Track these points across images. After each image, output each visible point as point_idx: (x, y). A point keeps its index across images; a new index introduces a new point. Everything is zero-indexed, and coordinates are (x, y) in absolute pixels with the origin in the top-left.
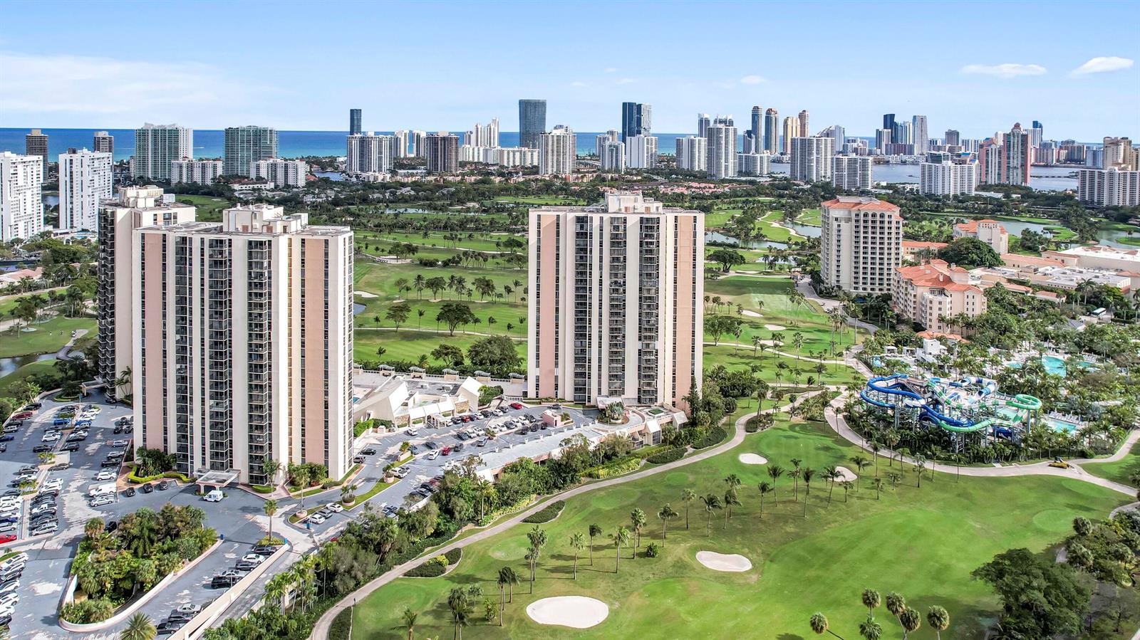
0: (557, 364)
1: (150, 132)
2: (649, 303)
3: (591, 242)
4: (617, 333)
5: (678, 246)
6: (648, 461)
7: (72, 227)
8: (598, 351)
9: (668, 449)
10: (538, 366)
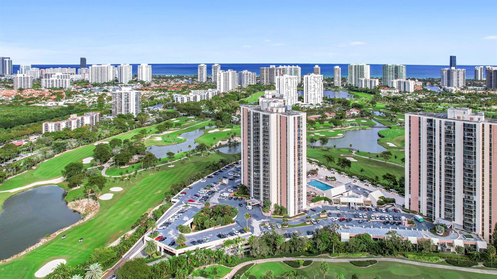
0: (419, 195)
1: (353, 66)
2: (469, 173)
3: (435, 133)
4: (449, 185)
5: (492, 142)
6: (446, 261)
7: (307, 103)
8: (439, 194)
9: (466, 259)
10: (410, 193)
